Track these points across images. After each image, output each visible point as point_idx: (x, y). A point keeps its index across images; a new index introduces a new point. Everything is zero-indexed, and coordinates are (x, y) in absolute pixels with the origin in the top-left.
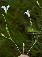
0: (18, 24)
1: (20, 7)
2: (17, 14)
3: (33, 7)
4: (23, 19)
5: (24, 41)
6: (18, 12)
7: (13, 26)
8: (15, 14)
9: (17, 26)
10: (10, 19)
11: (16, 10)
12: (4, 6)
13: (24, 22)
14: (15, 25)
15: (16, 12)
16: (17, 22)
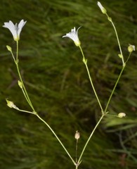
0: (74, 110)
1: (71, 65)
2: (65, 85)
3: (105, 56)
4: (84, 95)
5: (101, 154)
6: (67, 80)
7: (61, 120)
8: (60, 85)
9: (73, 117)
10: (51, 101)
11: (63, 74)
12: (10, 22)
13: (90, 101)
14: (67, 114)
15: (62, 79)
16: (71, 104)
